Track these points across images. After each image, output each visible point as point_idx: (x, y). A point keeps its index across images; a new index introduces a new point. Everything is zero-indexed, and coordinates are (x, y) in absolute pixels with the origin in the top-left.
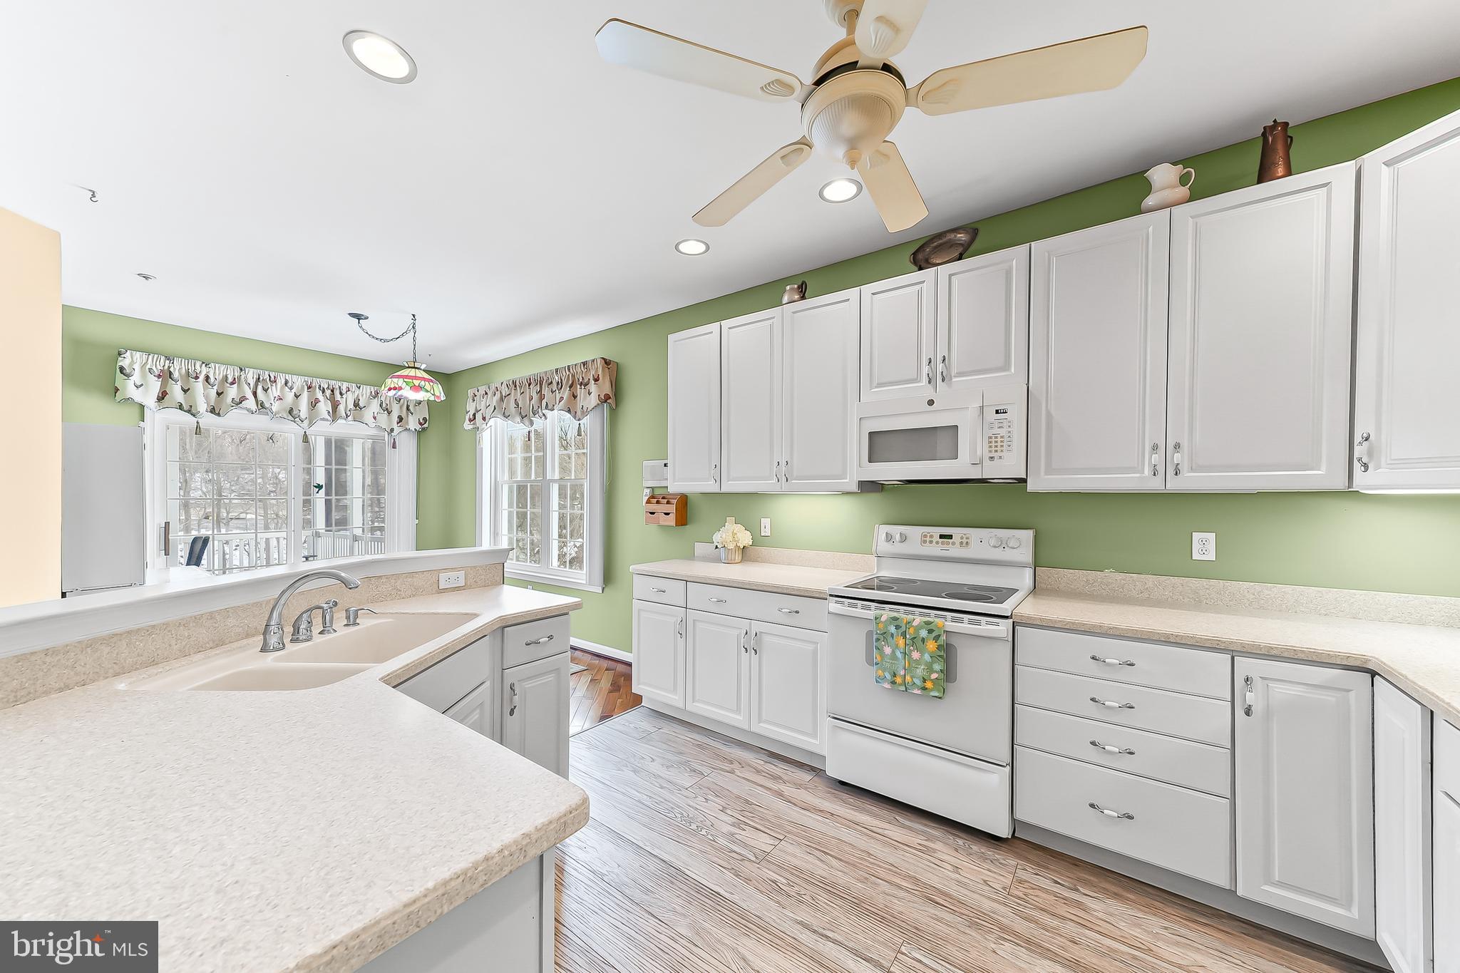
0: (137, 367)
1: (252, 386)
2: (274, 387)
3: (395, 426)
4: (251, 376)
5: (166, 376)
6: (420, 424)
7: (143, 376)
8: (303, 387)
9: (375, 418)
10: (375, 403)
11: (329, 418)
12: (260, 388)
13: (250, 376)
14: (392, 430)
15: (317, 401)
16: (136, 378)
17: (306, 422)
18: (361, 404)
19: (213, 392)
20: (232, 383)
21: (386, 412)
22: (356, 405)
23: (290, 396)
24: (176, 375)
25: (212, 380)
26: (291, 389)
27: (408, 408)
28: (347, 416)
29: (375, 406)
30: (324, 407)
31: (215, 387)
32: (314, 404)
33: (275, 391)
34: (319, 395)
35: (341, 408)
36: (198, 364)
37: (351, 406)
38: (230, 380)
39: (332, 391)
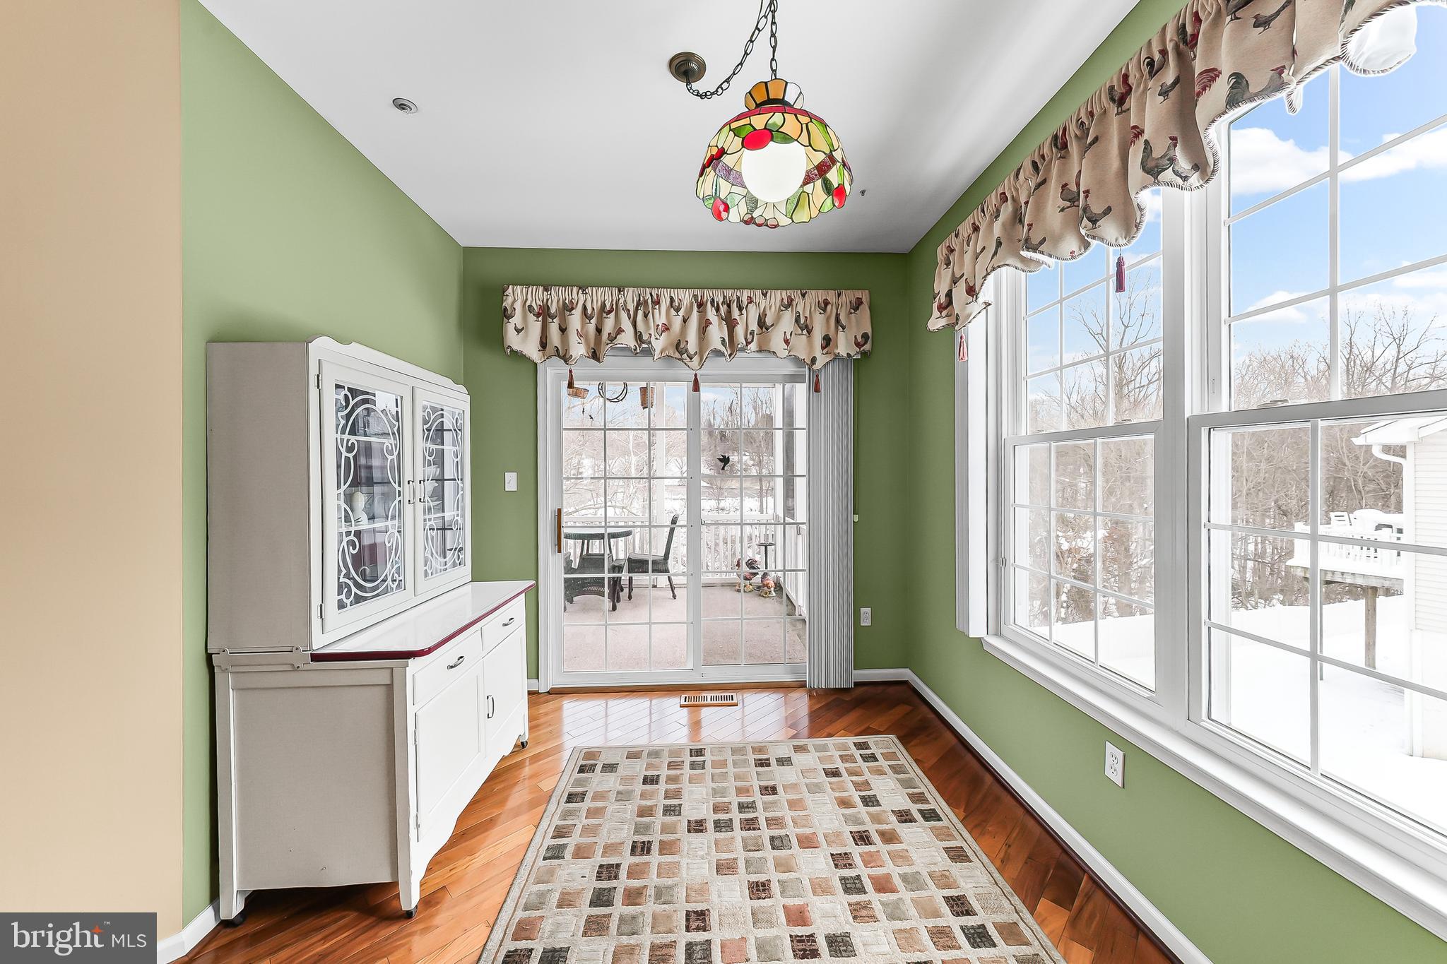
0: (518, 306)
1: (632, 313)
2: (656, 312)
3: (818, 352)
4: (630, 296)
5: (544, 313)
6: (858, 344)
7: (525, 318)
8: (692, 304)
9: (787, 342)
10: (788, 317)
11: (723, 349)
12: (640, 313)
13: (629, 299)
14: (814, 360)
15: (708, 323)
16: (516, 320)
17: (696, 358)
18: (769, 321)
19: (591, 327)
20: (610, 312)
21: (805, 332)
22: (761, 323)
23: (677, 322)
24: (553, 310)
25: (589, 311)
26: (678, 310)
27: (838, 321)
28: (748, 343)
29: (787, 324)
30: (717, 332)
31: (594, 321)
32: (704, 325)
33: (660, 317)
34: (711, 314)
35: (740, 331)
36: (575, 289)
37: (754, 326)
38: (608, 308)
39: (729, 306)
